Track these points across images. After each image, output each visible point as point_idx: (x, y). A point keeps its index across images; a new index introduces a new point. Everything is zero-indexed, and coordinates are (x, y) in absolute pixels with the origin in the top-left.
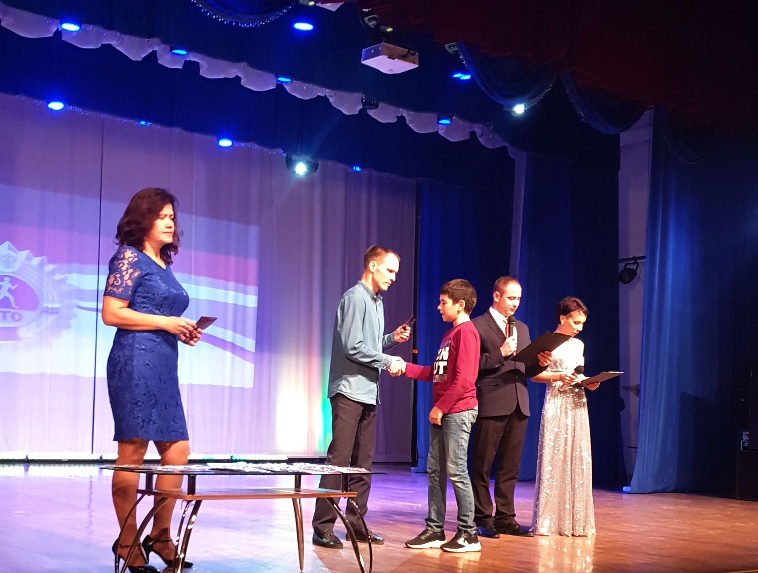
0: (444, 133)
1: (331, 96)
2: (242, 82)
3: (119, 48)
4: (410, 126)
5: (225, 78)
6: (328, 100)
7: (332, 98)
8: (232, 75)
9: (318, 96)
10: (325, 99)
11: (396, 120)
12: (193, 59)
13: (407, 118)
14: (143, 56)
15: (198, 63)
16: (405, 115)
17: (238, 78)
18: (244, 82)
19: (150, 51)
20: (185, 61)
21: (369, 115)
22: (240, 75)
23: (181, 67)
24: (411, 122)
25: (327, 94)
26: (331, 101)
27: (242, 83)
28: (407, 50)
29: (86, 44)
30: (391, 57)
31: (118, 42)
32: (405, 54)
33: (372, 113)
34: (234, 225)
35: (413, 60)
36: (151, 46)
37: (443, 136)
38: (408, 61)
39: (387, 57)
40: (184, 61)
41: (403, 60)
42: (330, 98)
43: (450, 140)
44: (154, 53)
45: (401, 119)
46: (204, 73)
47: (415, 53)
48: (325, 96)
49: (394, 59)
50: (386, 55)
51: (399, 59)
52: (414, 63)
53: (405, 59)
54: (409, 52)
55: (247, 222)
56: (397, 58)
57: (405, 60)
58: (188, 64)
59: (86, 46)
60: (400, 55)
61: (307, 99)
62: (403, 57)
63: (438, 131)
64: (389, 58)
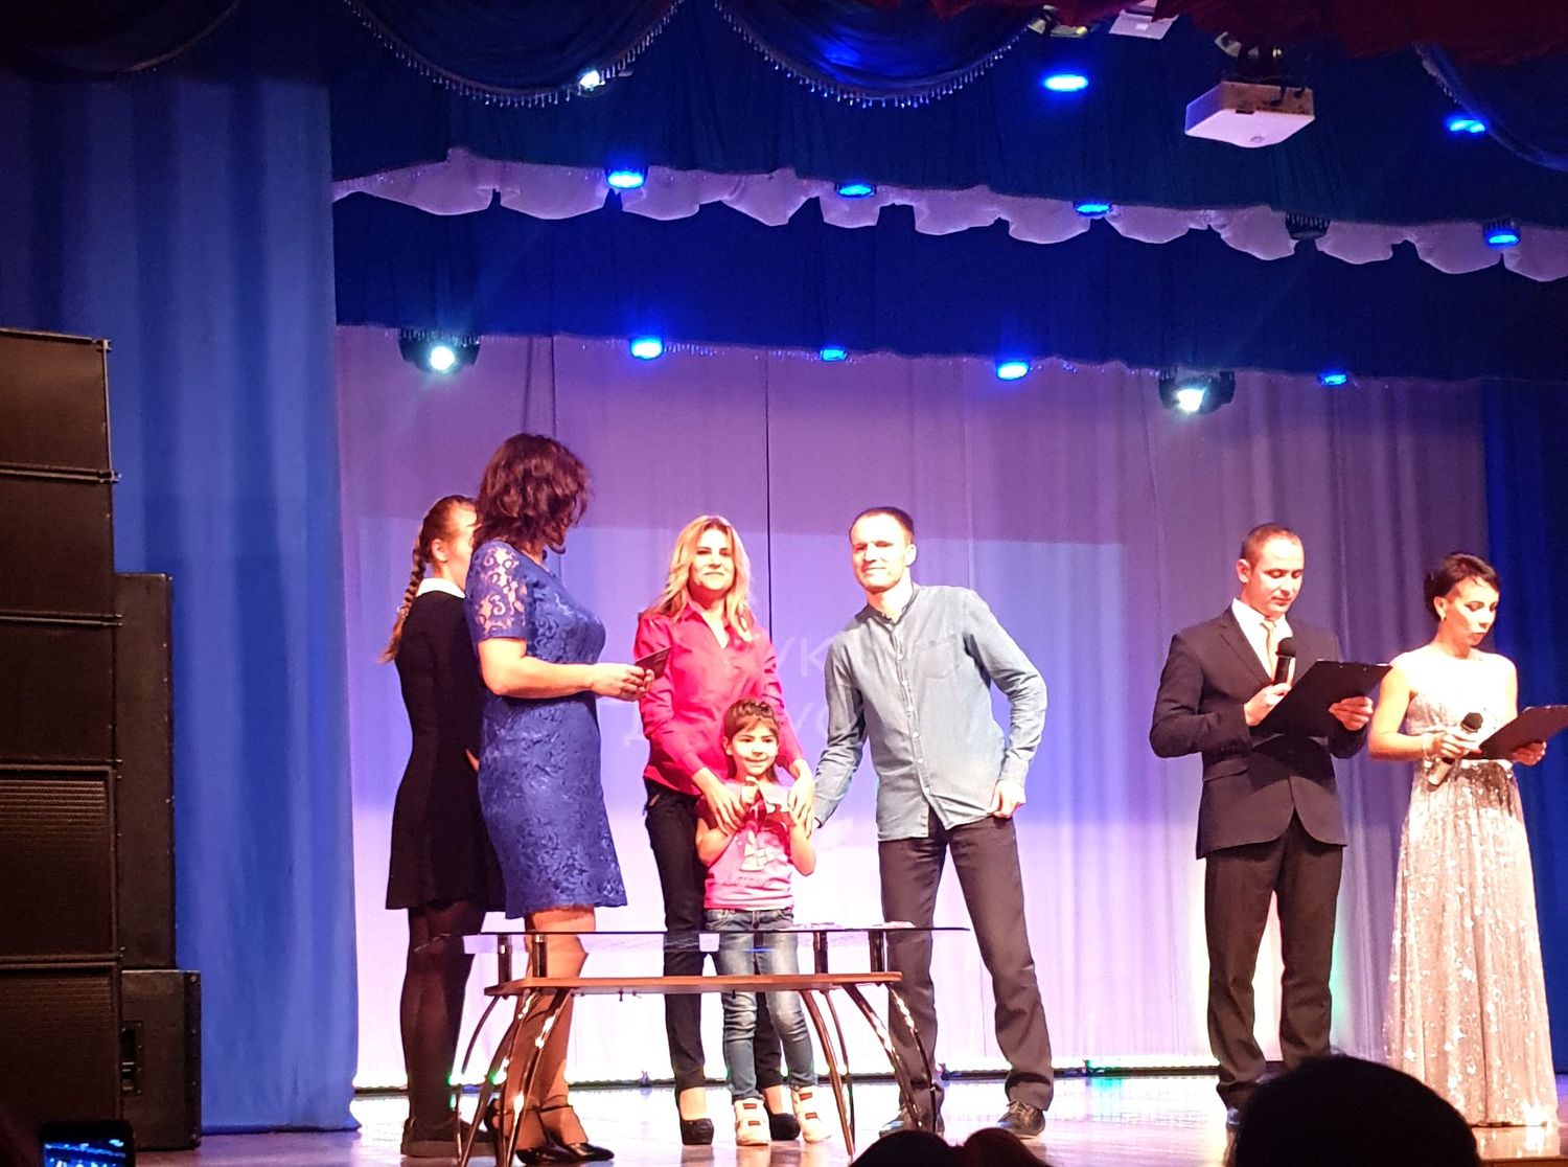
0: (1519, 265)
1: (1223, 226)
2: (1011, 228)
3: (737, 207)
4: (1429, 261)
5: (970, 229)
6: (1219, 235)
7: (1227, 228)
8: (986, 216)
9: (1191, 230)
10: (1211, 235)
11: (1391, 254)
12: (899, 202)
13: (1417, 245)
14: (791, 213)
15: (912, 207)
16: (1412, 240)
17: (1001, 225)
18: (1015, 230)
19: (804, 199)
20: (882, 209)
21: (1322, 252)
22: (1004, 217)
23: (872, 223)
24: (1430, 252)
25: (1212, 224)
26: (1223, 237)
27: (1010, 233)
28: (1279, 88)
29: (670, 211)
30: (1244, 109)
31: (734, 195)
32: (1278, 98)
33: (1326, 246)
34: (1064, 549)
35: (1301, 107)
36: (805, 191)
37: (1516, 271)
38: (1286, 112)
39: (1234, 111)
40: (877, 209)
41: (1274, 110)
42: (1219, 231)
43: (1540, 279)
44: (813, 205)
45: (1405, 251)
46: (924, 226)
47: (1303, 90)
48: (1209, 226)
49: (1251, 113)
50: (1231, 107)
51: (1265, 109)
52: (1303, 112)
53: (1280, 107)
54: (1283, 91)
55: (1094, 540)
56: (1258, 109)
57: (1281, 111)
58: (888, 213)
59: (670, 215)
60: (1265, 103)
61: (1165, 241)
62: (1274, 106)
63: (1502, 262)
64: (1238, 112)
